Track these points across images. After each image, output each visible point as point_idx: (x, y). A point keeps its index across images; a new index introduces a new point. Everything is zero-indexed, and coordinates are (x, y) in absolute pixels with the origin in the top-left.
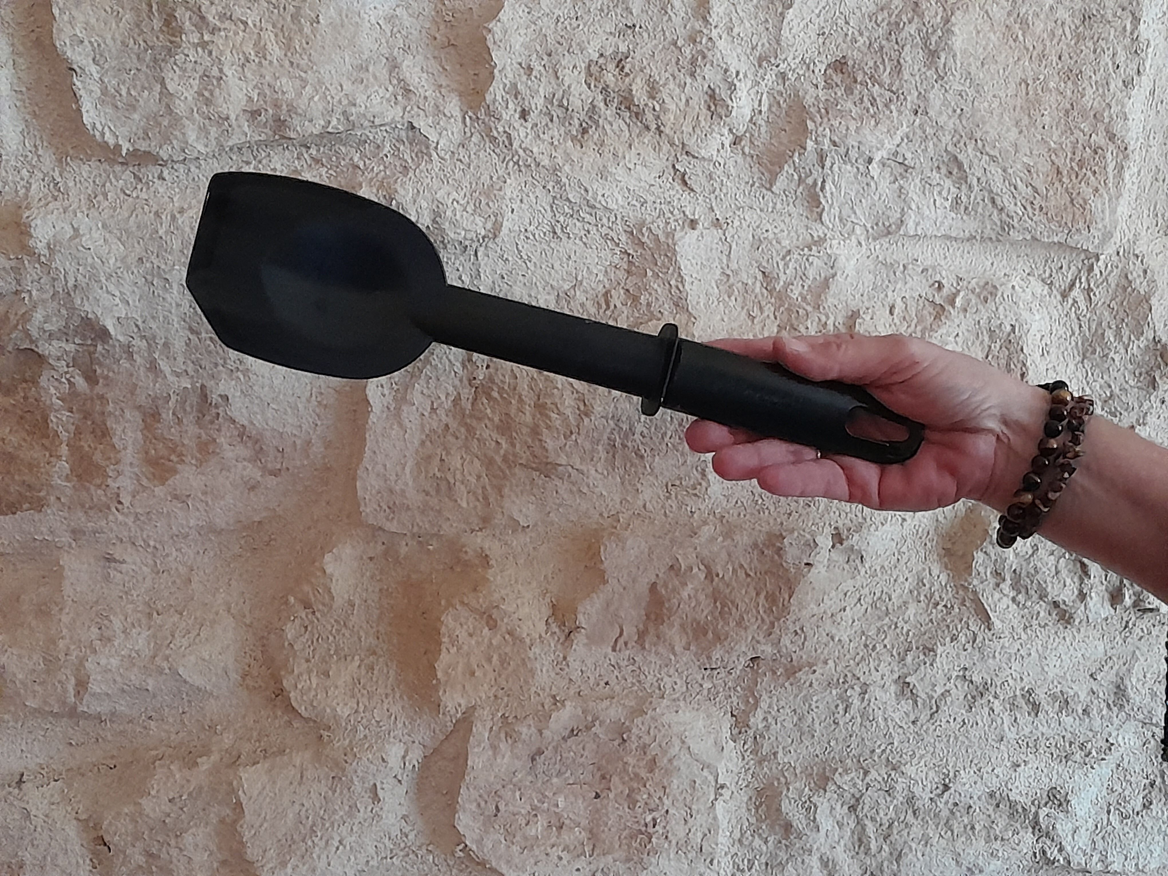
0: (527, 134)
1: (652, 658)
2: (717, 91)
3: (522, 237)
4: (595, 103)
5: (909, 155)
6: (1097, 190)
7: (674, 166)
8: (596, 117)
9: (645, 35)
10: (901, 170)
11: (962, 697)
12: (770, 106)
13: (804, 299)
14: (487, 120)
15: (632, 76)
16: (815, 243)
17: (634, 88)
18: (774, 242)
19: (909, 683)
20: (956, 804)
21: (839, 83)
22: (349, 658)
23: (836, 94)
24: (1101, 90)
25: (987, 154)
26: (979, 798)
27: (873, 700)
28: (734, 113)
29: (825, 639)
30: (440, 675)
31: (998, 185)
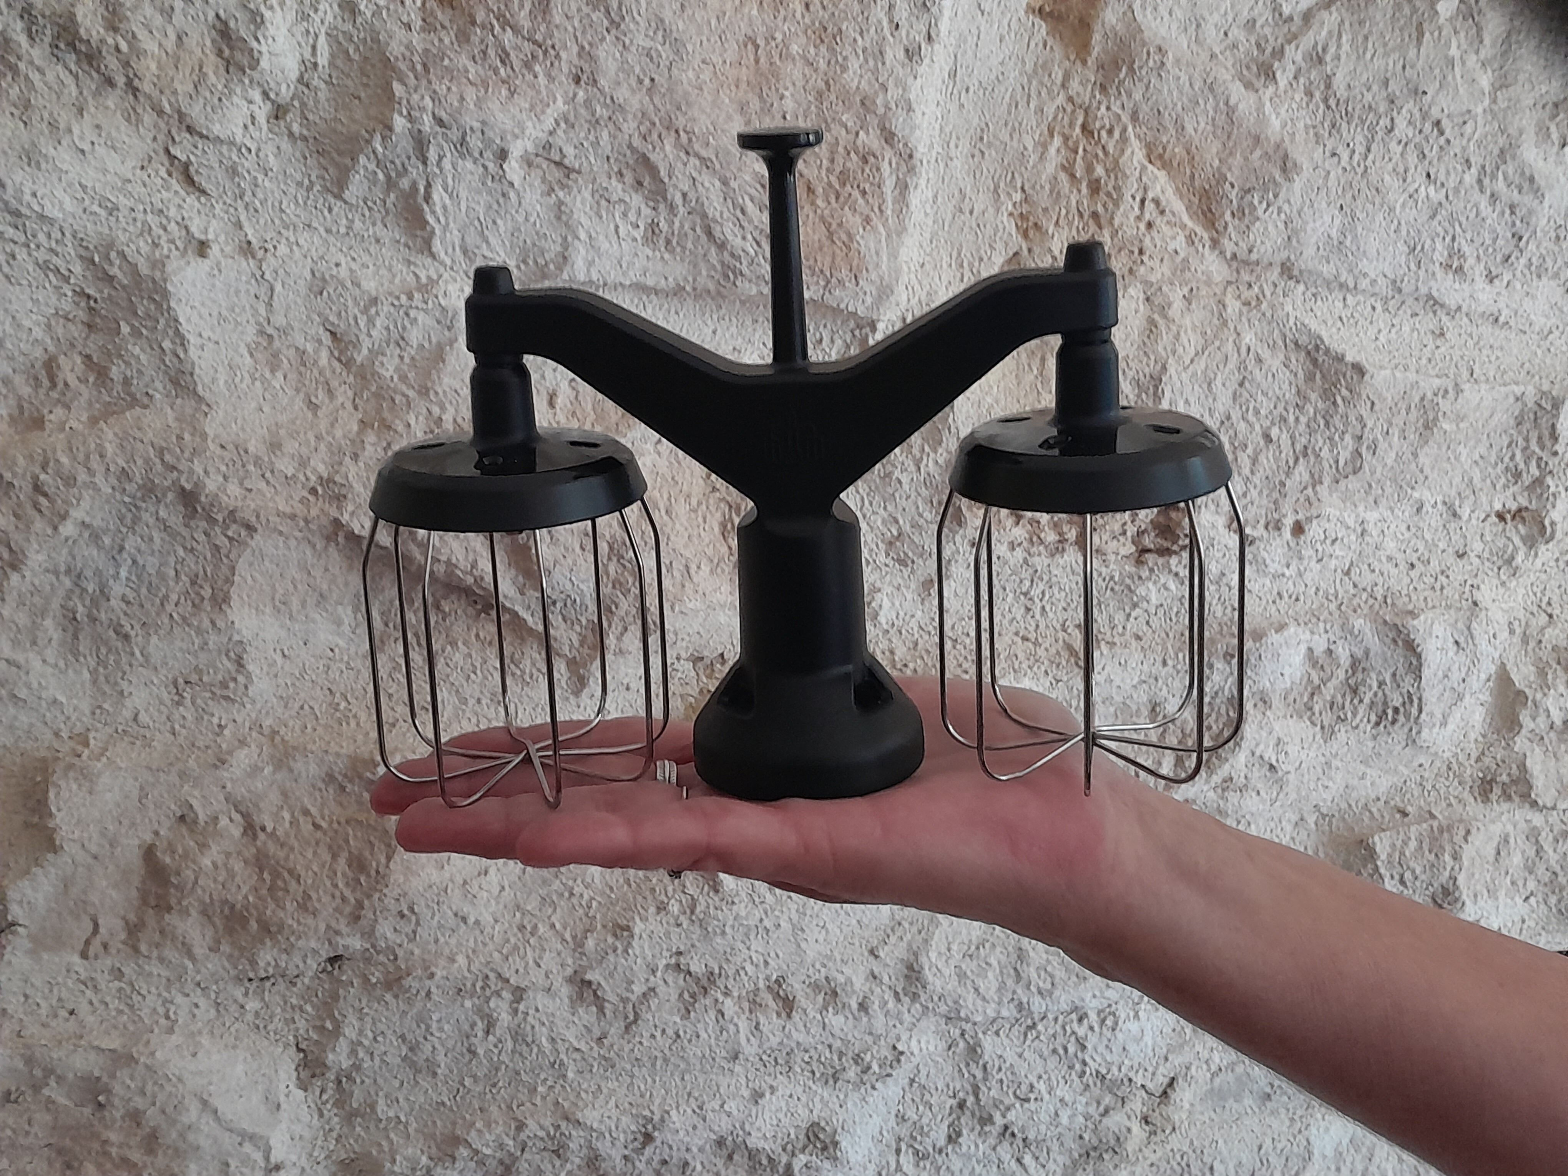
1: (155, 968)
2: (232, 24)
5: (569, 151)
6: (867, 220)
7: (167, 151)
10: (558, 174)
11: (674, 997)
12: (332, 56)
13: (403, 378)
18: (349, 284)
19: (590, 983)
20: (665, 1162)
21: (447, 24)
23: (441, 40)
24: (871, 63)
25: (697, 155)
26: (701, 1150)
27: (531, 1012)
28: (264, 64)
29: (452, 921)
31: (715, 206)
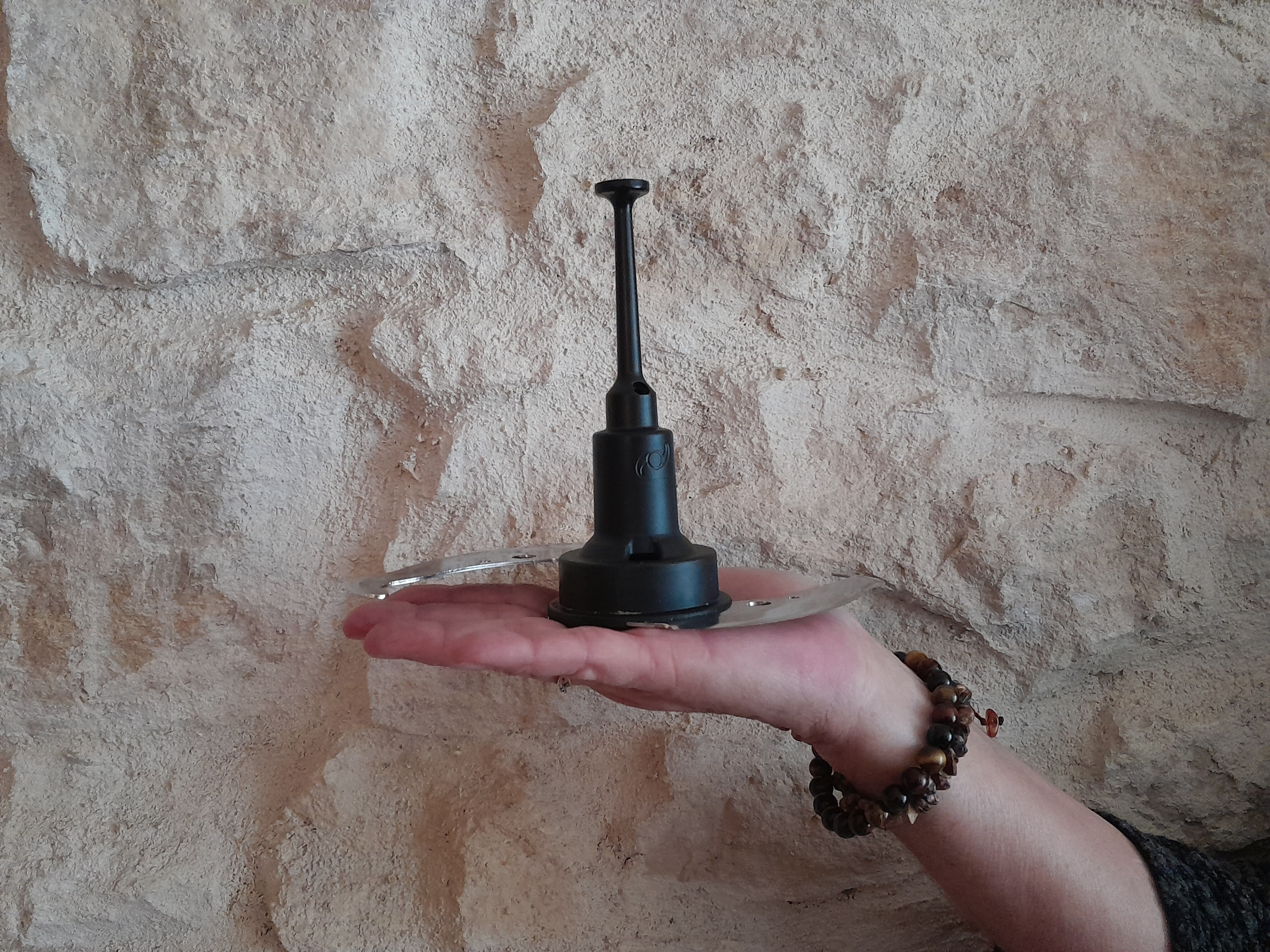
0: (584, 261)
3: (577, 384)
4: (667, 227)
8: (666, 244)
9: (727, 150)
14: (535, 243)
15: (709, 196)
16: (924, 399)
17: (712, 210)
22: (355, 888)
30: (464, 911)
